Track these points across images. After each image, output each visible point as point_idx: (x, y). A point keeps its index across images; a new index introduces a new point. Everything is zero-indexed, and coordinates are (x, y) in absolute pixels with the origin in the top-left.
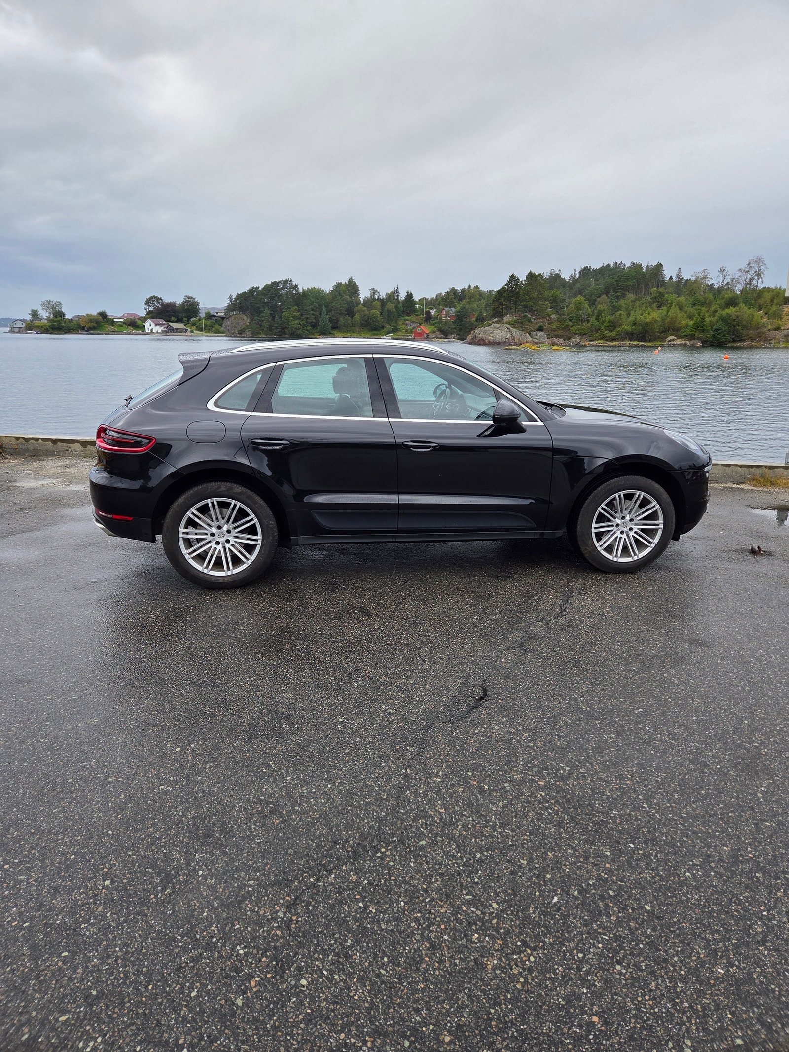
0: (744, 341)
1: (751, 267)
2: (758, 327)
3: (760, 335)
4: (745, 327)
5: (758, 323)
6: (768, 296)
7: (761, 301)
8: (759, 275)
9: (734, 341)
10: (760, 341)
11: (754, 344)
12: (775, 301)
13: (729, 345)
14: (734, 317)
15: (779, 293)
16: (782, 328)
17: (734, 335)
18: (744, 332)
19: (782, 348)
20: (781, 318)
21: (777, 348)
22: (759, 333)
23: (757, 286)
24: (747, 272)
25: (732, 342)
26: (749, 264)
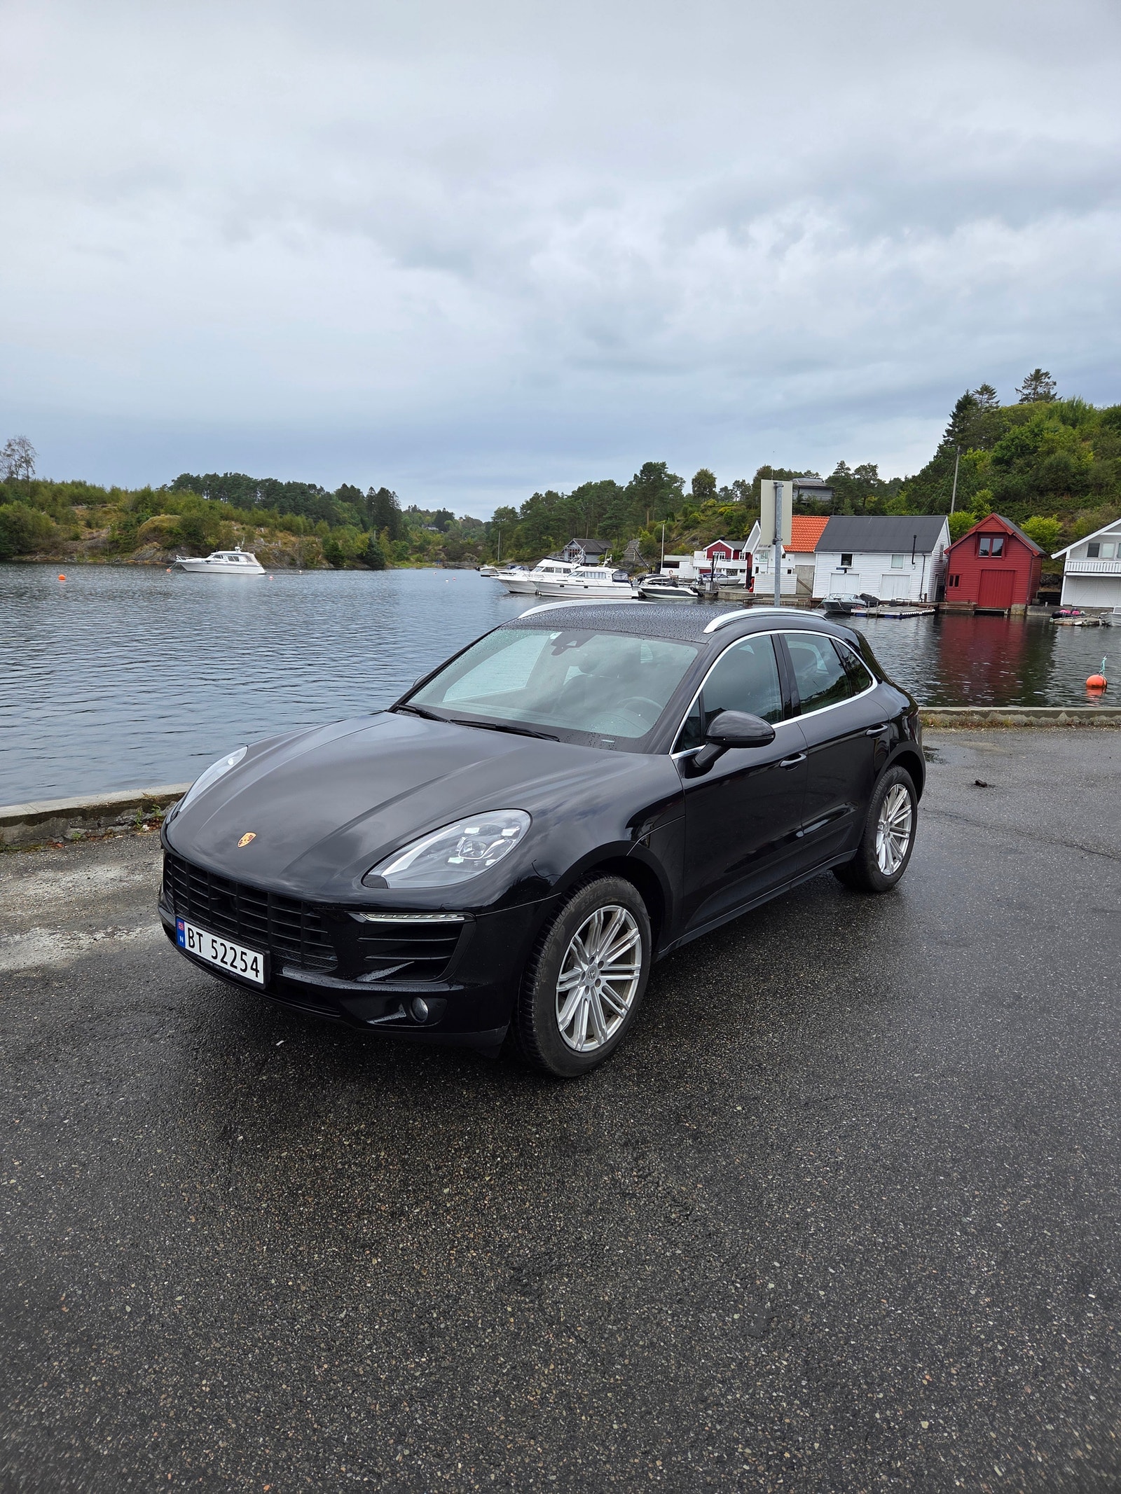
0: (34, 553)
1: (13, 450)
2: (49, 534)
3: (55, 546)
4: (33, 534)
5: (49, 530)
6: (47, 494)
7: (39, 498)
8: (28, 462)
9: (21, 553)
10: (57, 554)
11: (50, 557)
12: (60, 501)
13: (15, 558)
14: (13, 519)
15: (62, 490)
16: (82, 538)
17: (19, 544)
18: (34, 541)
19: (90, 564)
20: (76, 523)
21: (82, 564)
22: (54, 543)
23: (28, 477)
24: (9, 456)
25: (17, 555)
26: (10, 445)
